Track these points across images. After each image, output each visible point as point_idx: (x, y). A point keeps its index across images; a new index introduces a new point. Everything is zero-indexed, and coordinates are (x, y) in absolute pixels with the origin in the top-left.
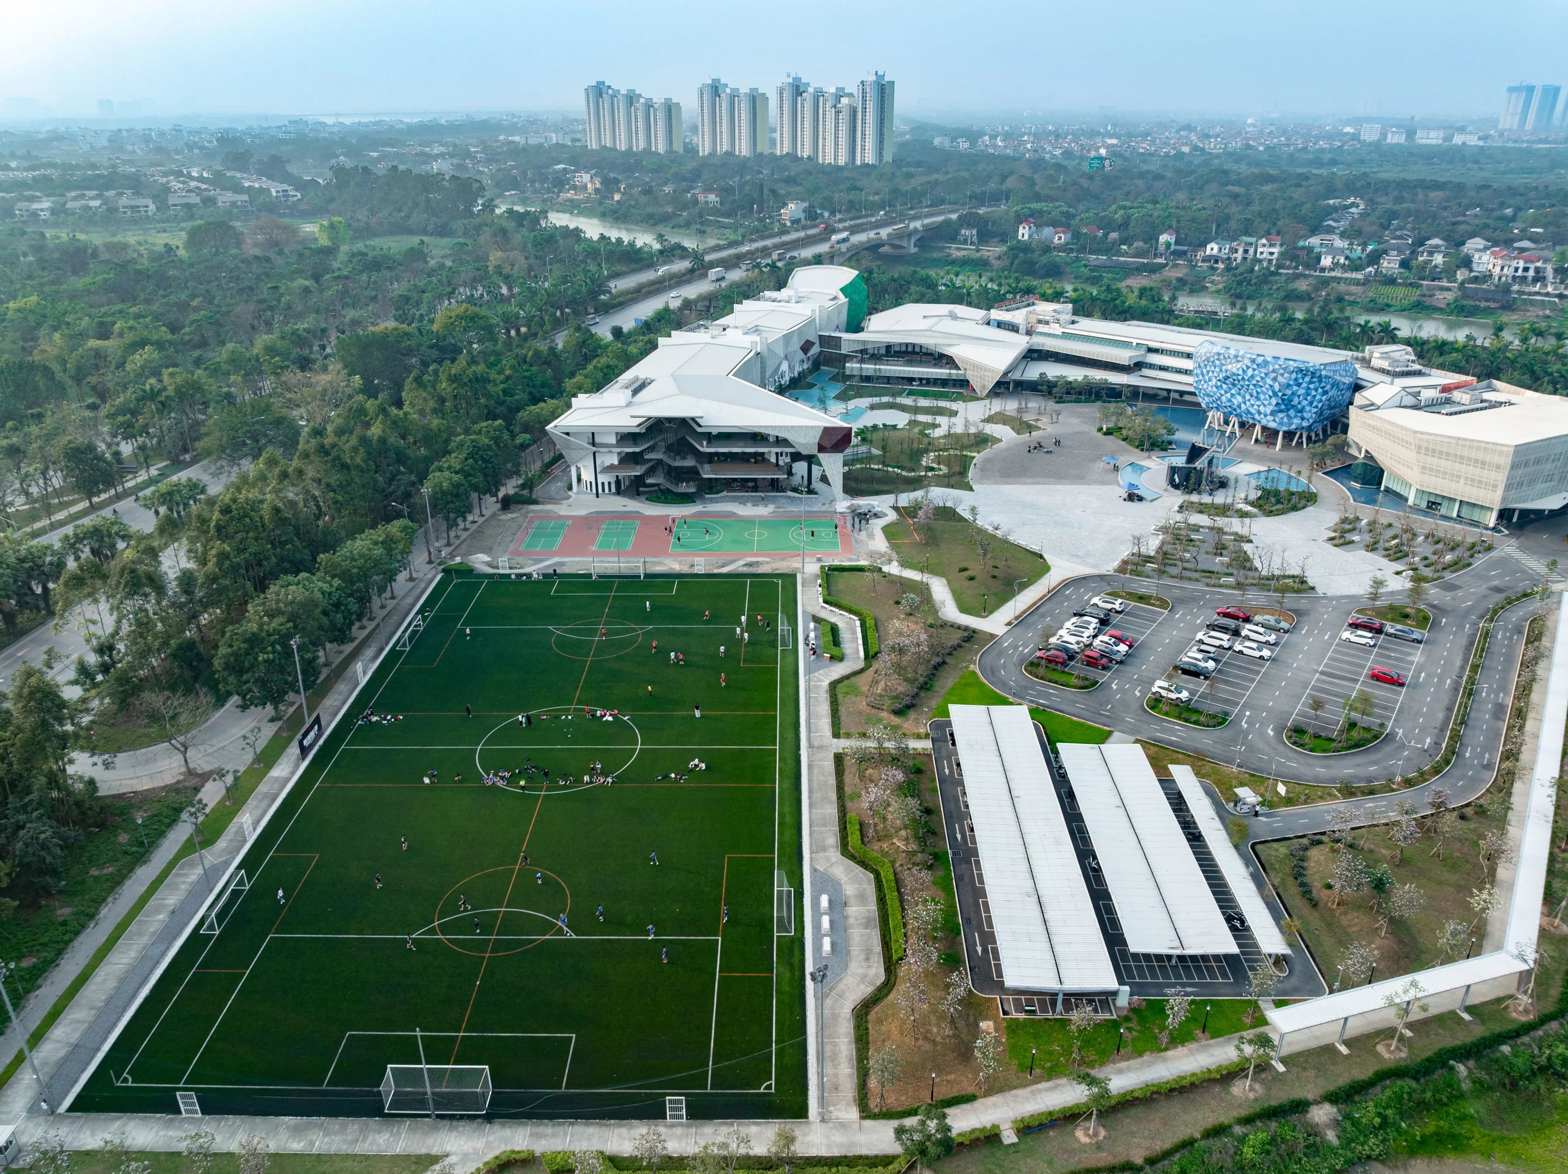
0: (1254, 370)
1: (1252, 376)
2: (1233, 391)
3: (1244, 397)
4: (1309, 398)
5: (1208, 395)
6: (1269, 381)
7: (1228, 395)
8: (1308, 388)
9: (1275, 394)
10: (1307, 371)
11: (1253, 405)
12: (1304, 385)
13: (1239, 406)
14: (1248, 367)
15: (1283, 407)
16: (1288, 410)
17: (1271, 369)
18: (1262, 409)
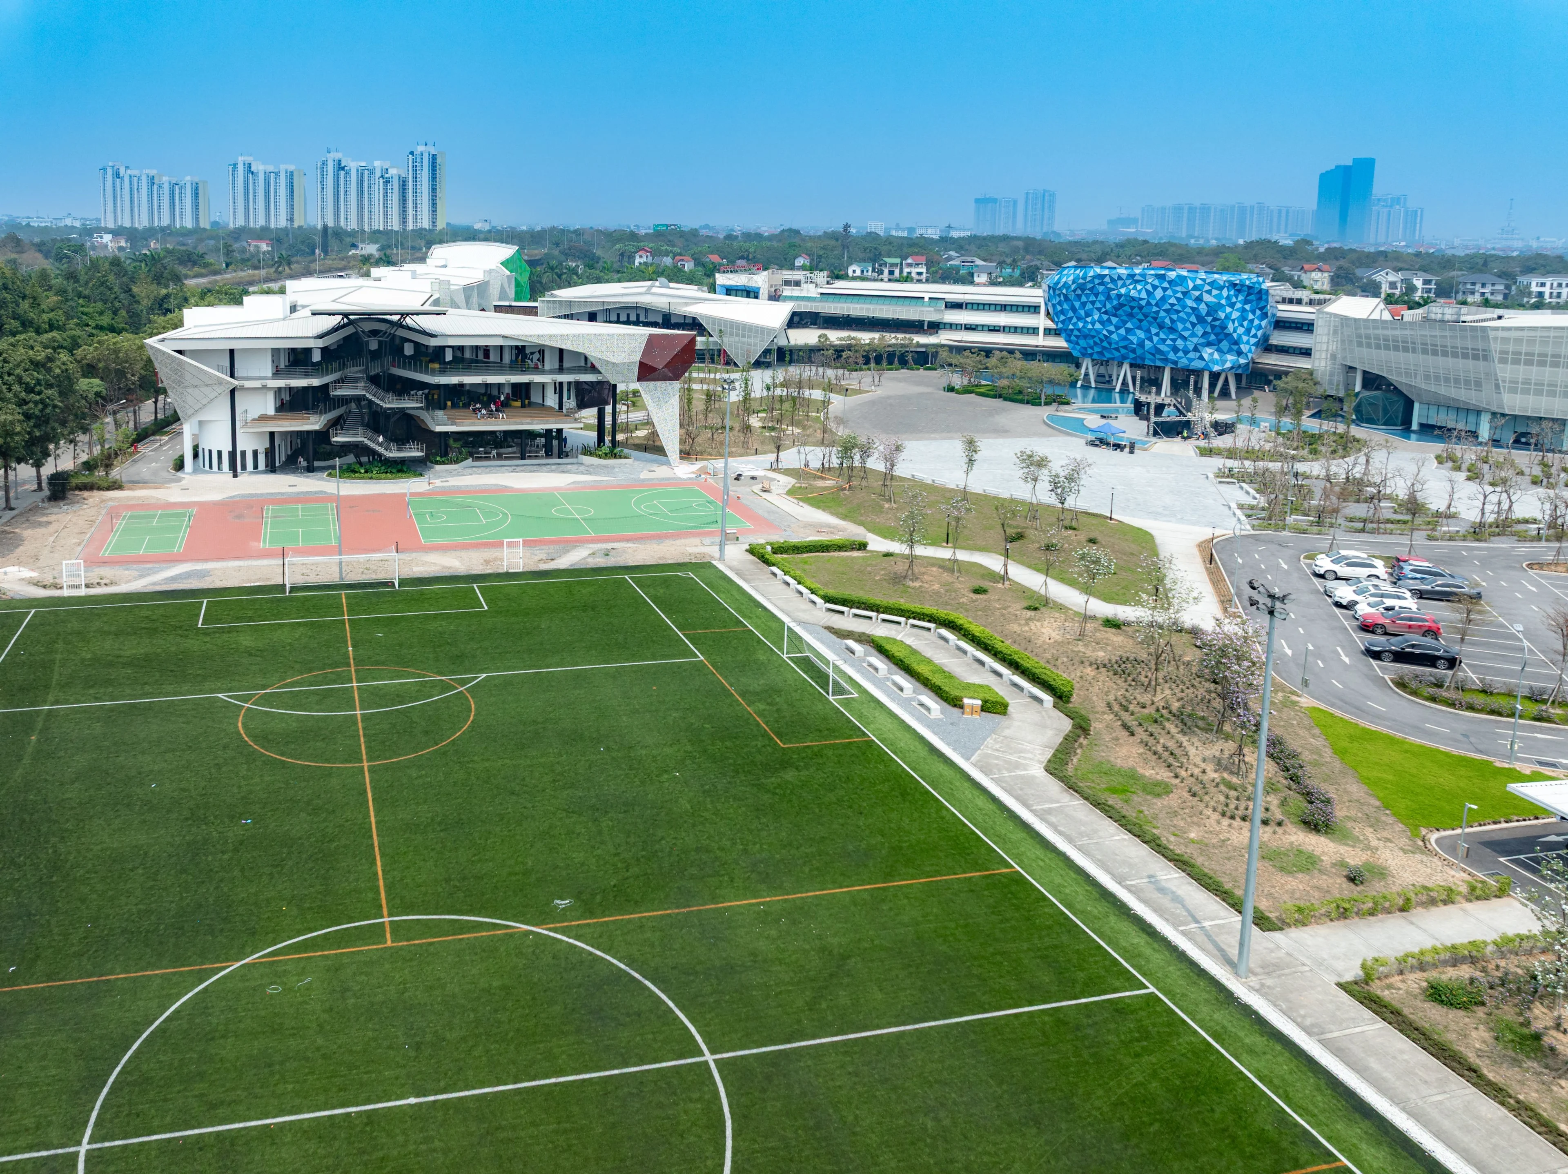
0: (1165, 289)
1: (1163, 299)
2: (1129, 325)
3: (1148, 331)
4: (1245, 323)
5: (1085, 337)
6: (1190, 303)
7: (1122, 331)
8: (1244, 310)
9: (1201, 320)
10: (1243, 285)
11: (1164, 341)
12: (1238, 305)
13: (1141, 344)
14: (1155, 287)
15: (1213, 337)
16: (1220, 341)
17: (1191, 285)
18: (1180, 343)
